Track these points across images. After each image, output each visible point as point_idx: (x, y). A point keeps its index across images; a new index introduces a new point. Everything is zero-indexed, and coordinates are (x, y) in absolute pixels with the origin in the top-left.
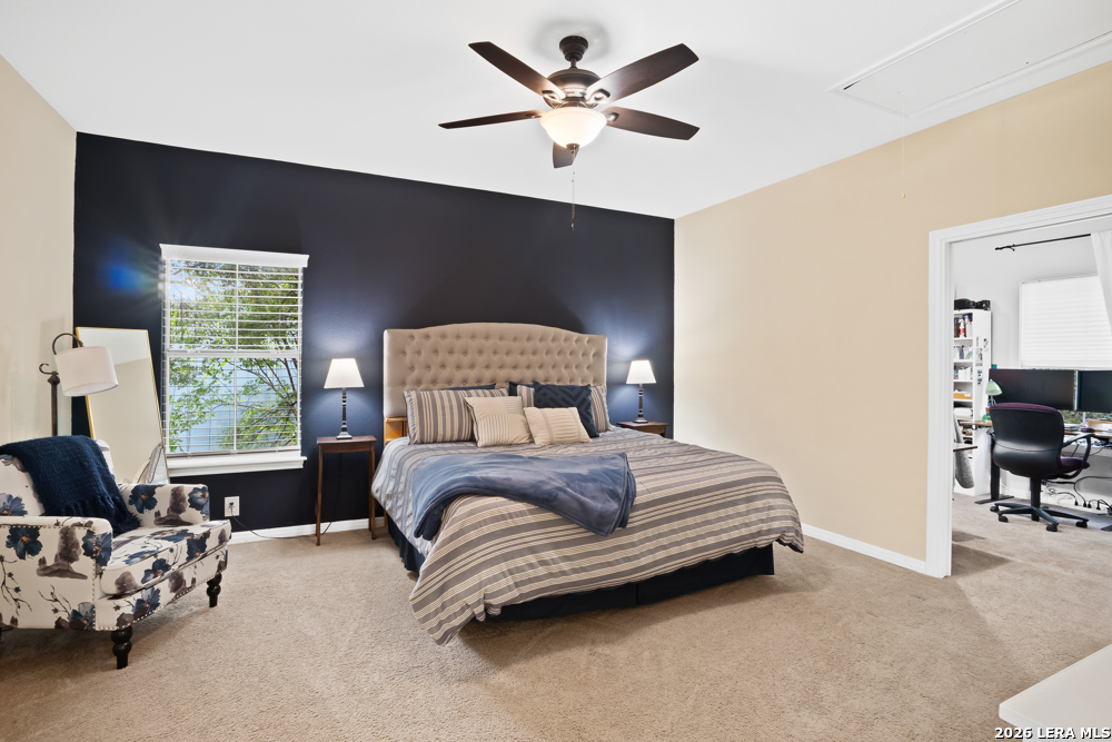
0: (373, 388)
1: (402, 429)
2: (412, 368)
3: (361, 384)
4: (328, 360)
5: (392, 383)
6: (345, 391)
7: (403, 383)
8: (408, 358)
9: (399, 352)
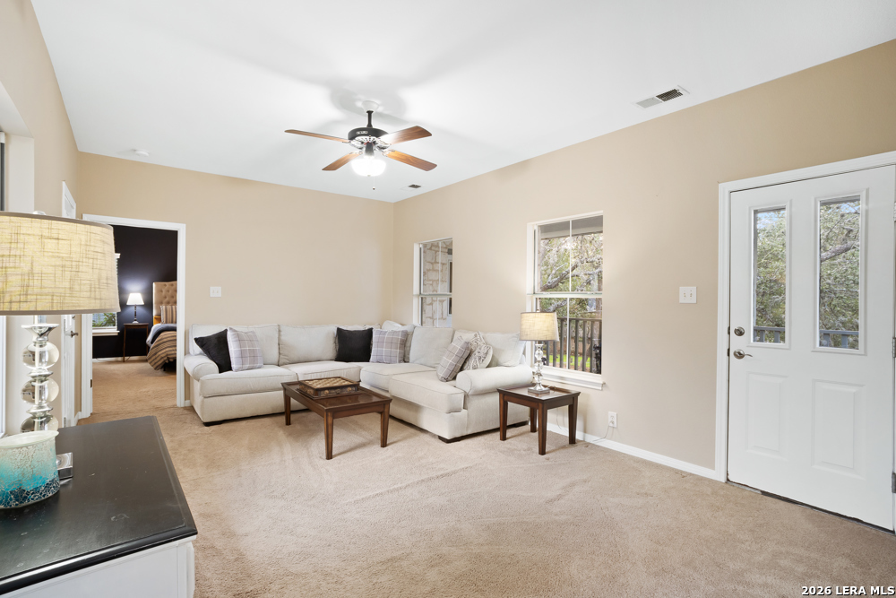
0: (148, 305)
1: (159, 320)
2: (165, 297)
3: (143, 303)
4: (129, 293)
5: (156, 303)
6: (136, 306)
7: (161, 303)
8: (164, 293)
9: (160, 291)
